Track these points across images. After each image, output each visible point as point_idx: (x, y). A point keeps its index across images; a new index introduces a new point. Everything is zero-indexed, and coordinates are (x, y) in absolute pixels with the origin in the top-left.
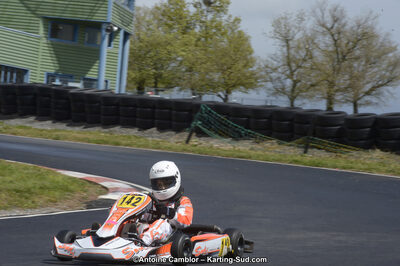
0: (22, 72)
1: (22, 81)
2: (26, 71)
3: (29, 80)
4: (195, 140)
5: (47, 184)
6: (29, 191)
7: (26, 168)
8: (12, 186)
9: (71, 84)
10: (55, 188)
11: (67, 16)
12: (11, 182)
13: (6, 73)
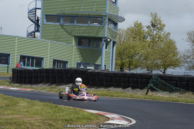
0: (65, 63)
1: (65, 67)
2: (67, 62)
3: (68, 66)
4: (150, 93)
5: (80, 116)
6: (71, 120)
7: (70, 109)
8: (64, 118)
9: (88, 68)
10: (84, 118)
11: (86, 35)
12: (63, 116)
13: (58, 64)
